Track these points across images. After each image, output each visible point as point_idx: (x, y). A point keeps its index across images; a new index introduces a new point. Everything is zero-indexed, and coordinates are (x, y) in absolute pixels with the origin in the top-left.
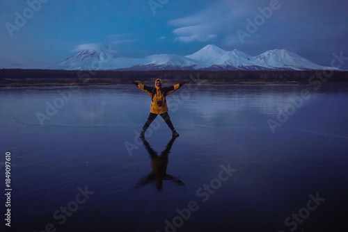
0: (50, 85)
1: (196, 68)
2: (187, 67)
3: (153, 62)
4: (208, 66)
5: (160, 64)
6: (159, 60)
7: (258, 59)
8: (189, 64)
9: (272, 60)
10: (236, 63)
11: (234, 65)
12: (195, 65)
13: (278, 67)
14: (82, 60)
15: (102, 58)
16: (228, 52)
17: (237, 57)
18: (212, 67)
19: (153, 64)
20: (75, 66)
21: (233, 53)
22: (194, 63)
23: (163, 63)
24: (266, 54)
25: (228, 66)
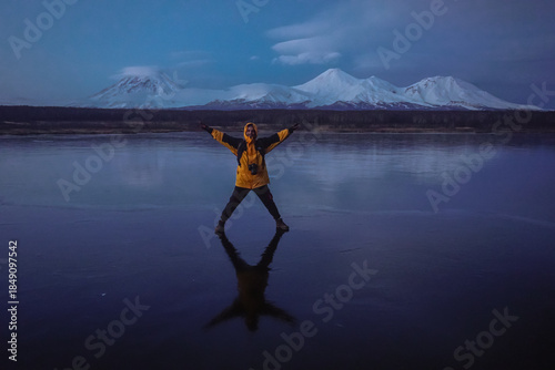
0: (74, 133)
1: (310, 106)
2: (296, 104)
3: (242, 96)
4: (330, 102)
5: (253, 98)
6: (252, 94)
7: (410, 92)
8: (298, 99)
9: (431, 93)
10: (373, 98)
11: (371, 101)
12: (308, 102)
13: (441, 104)
14: (129, 91)
15: (160, 90)
16: (362, 81)
17: (376, 88)
18: (336, 105)
19: (242, 100)
20: (117, 101)
21: (370, 81)
22: (307, 99)
23: (258, 98)
24: (421, 84)
25: (361, 103)
